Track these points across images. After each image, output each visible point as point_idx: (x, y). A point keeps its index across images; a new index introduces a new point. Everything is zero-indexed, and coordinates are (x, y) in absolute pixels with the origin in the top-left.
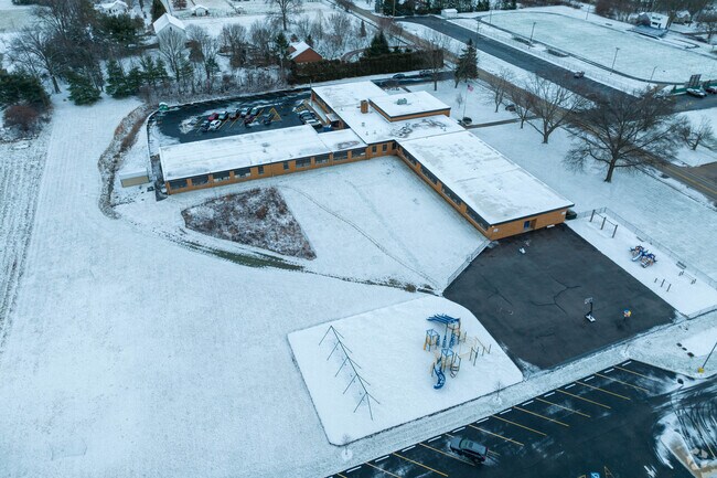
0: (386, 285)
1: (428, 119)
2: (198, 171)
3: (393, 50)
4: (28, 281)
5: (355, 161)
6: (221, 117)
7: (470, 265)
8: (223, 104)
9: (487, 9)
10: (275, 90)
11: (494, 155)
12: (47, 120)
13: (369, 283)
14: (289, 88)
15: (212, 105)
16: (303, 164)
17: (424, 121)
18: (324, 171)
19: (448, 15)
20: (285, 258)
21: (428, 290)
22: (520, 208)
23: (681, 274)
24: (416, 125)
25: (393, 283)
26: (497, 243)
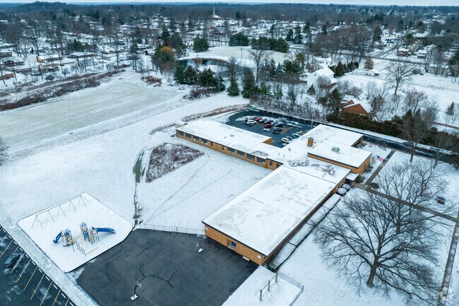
2: (191, 132)
5: (258, 165)
6: (260, 121)
7: (171, 232)
13: (136, 203)
16: (232, 152)
21: (137, 223)
22: (236, 229)
24: (318, 166)
25: (138, 210)
26: (205, 237)
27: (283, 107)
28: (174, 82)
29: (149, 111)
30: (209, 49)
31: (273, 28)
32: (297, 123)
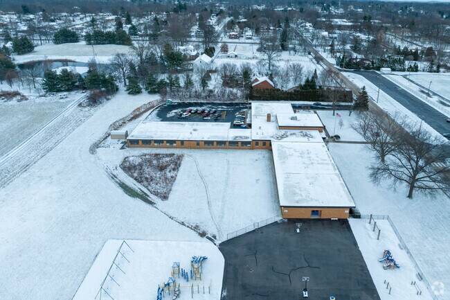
0: (191, 228)
1: (304, 131)
2: (148, 137)
3: (318, 88)
4: (25, 175)
5: (243, 149)
6: (193, 112)
7: (254, 231)
8: (201, 105)
9: (417, 71)
10: (236, 101)
11: (328, 161)
12: (108, 99)
13: (183, 224)
14: (245, 101)
15: (196, 104)
16: (209, 144)
17: (302, 132)
18: (220, 151)
19: (384, 72)
20: (151, 196)
21: (212, 239)
22: (312, 200)
23: (413, 283)
24: (294, 134)
25: (196, 228)
26: (286, 220)
27: (198, 96)
28: (43, 92)
29: (56, 130)
30: (36, 49)
31: (93, 20)
32: (224, 107)
